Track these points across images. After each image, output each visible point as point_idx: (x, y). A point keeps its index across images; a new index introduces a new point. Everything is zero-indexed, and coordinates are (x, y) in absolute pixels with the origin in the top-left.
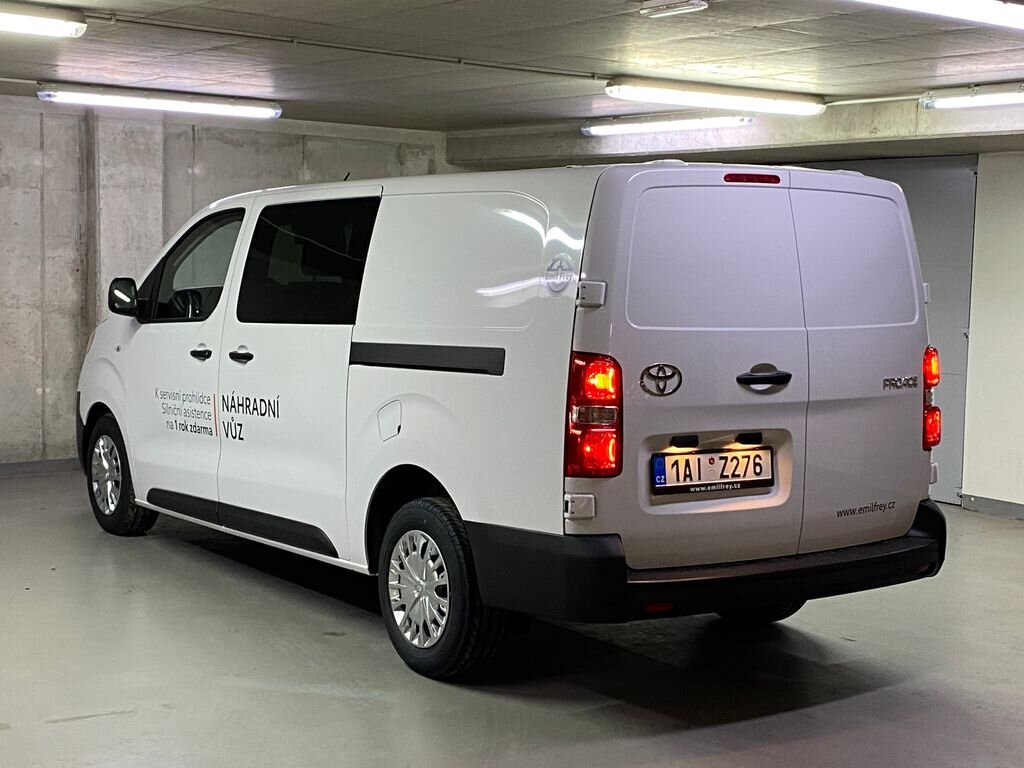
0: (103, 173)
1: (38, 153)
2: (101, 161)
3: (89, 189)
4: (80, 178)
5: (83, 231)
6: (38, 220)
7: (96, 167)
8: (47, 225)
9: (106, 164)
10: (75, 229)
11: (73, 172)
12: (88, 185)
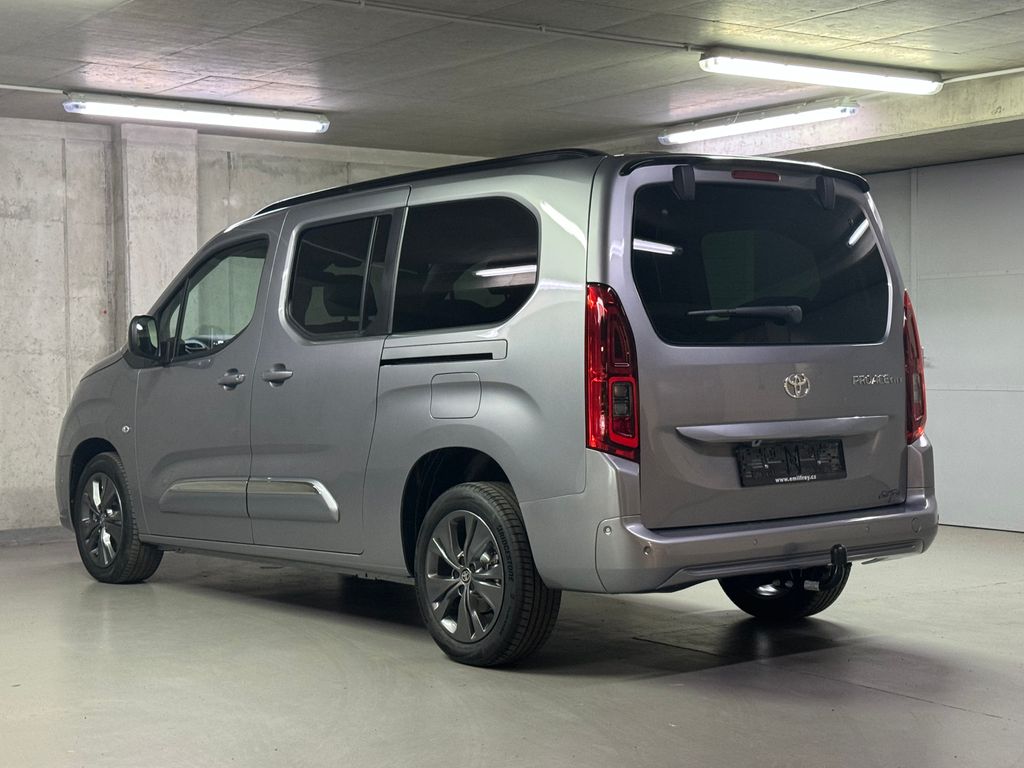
0: (132, 204)
1: (60, 184)
2: (130, 190)
3: (116, 222)
4: (107, 211)
5: (111, 269)
6: (61, 256)
7: (125, 197)
8: (70, 262)
9: (135, 193)
10: (102, 267)
11: (98, 204)
12: (115, 218)
